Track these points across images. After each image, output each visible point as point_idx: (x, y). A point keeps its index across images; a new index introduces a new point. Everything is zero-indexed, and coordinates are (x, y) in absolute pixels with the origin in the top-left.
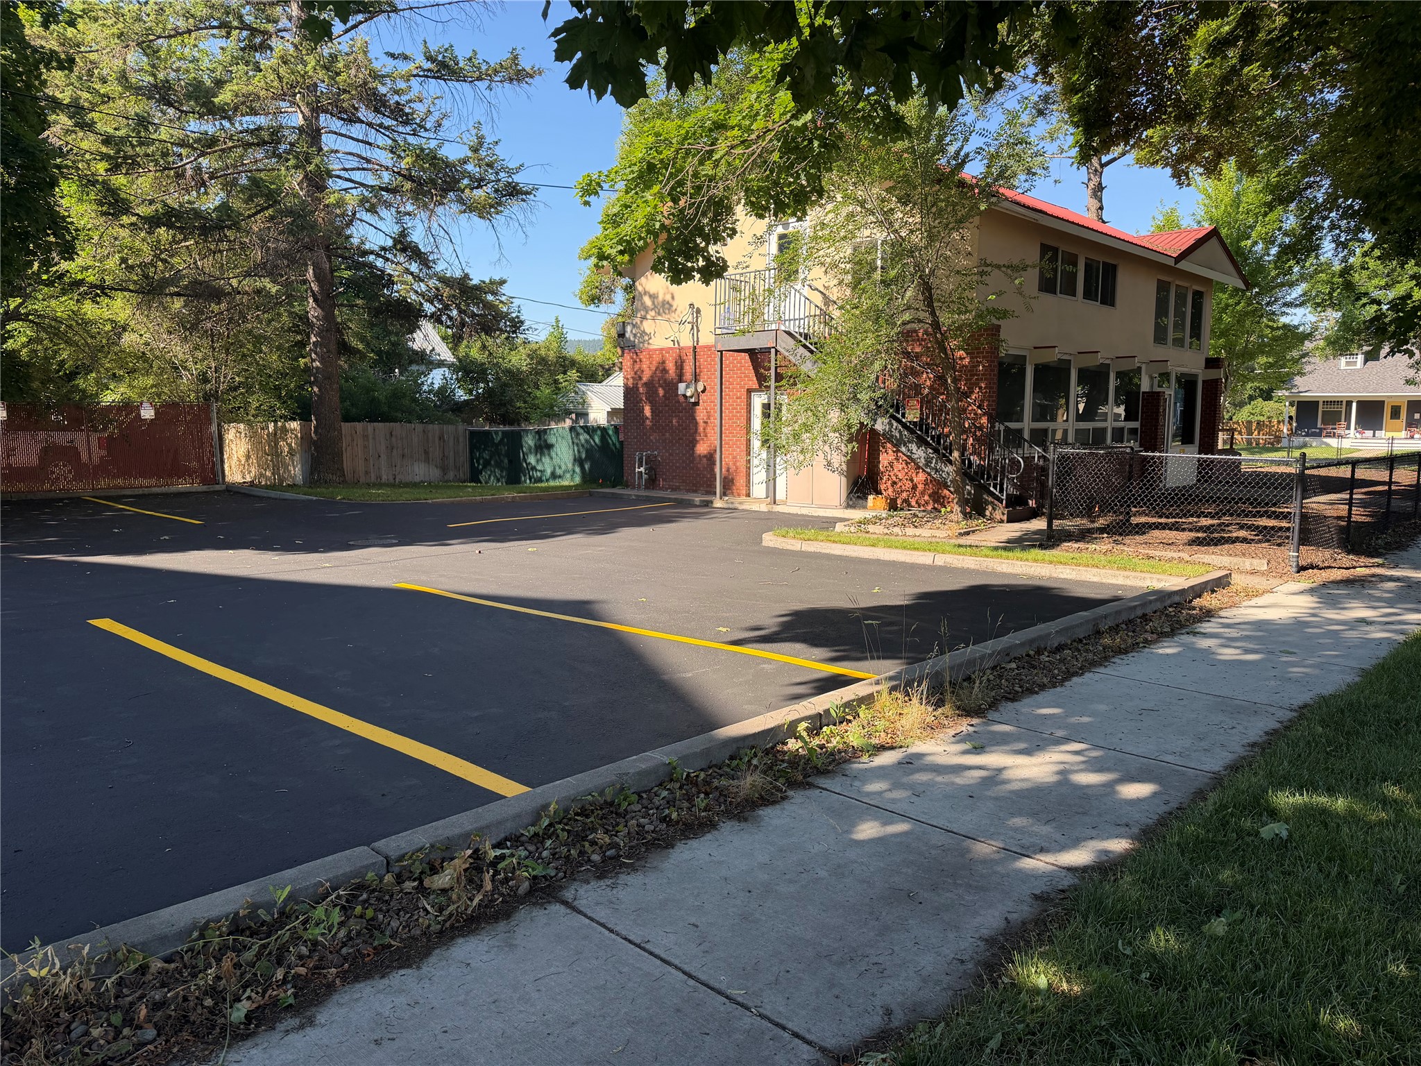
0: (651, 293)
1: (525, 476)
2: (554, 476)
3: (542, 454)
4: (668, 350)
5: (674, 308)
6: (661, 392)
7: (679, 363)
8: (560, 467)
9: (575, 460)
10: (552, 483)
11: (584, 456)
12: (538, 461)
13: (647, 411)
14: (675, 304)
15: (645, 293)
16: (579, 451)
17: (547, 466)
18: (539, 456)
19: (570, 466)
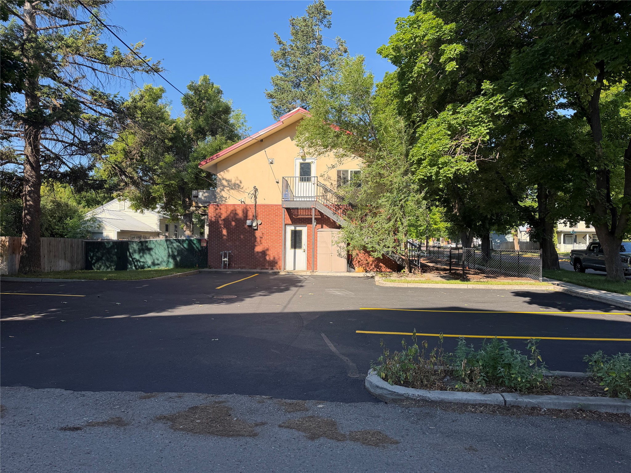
0: (227, 179)
1: (131, 265)
2: (154, 264)
3: (144, 253)
4: (238, 205)
5: (241, 187)
6: (233, 223)
7: (245, 211)
8: (158, 260)
9: (169, 256)
10: (153, 268)
11: (176, 254)
12: (141, 257)
13: (225, 232)
14: (242, 185)
15: (223, 179)
16: (172, 251)
17: (148, 259)
18: (141, 254)
19: (165, 259)
